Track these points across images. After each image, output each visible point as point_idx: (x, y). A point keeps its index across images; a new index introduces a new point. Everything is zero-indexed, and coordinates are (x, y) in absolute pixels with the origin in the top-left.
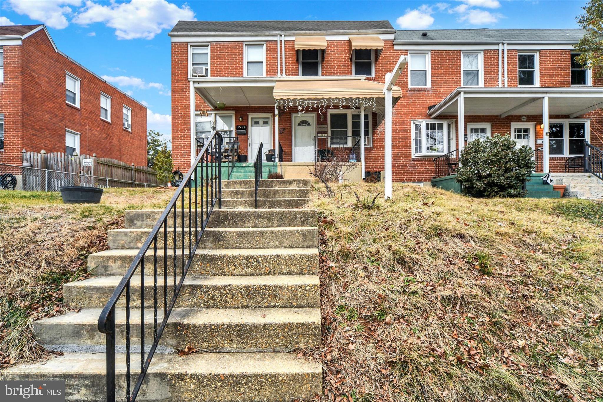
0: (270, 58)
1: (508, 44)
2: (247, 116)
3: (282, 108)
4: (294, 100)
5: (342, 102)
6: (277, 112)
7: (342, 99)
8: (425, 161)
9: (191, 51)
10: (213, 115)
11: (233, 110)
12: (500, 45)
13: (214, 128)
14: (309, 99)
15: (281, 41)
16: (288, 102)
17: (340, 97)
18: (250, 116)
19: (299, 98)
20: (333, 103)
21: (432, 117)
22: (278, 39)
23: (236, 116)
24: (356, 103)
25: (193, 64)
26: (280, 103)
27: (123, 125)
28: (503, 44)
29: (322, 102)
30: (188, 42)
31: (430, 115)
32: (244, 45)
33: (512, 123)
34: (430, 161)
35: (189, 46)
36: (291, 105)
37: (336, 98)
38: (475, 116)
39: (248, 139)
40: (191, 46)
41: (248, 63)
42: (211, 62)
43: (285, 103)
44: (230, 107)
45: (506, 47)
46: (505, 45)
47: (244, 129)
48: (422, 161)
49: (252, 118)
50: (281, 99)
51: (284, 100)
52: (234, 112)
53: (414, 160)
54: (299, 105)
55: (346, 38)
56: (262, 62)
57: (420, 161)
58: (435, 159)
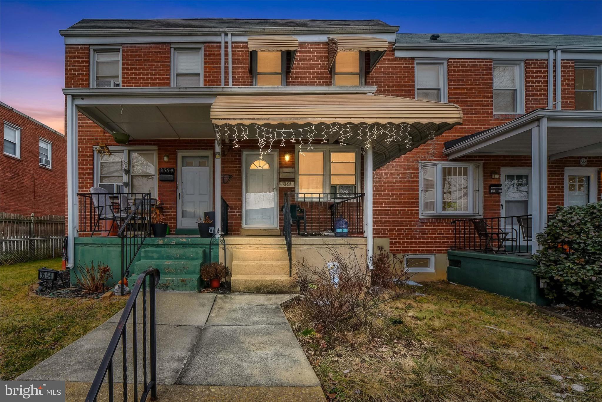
0: (210, 68)
1: (563, 51)
2: (175, 154)
3: (227, 141)
4: (252, 126)
5: (346, 132)
6: (218, 149)
7: (345, 126)
8: (439, 223)
9: (94, 58)
10: (126, 152)
11: (154, 144)
12: (552, 52)
13: (127, 172)
14: (281, 126)
15: (226, 43)
16: (240, 131)
17: (343, 121)
18: (180, 154)
19: (261, 122)
20: (327, 133)
21: (451, 158)
22: (222, 39)
23: (159, 154)
24: (373, 134)
25: (98, 77)
26: (223, 133)
27: (40, 161)
28: (555, 51)
29: (306, 132)
30: (90, 45)
31: (448, 155)
32: (172, 49)
33: (566, 168)
34: (447, 223)
35: (92, 51)
36: (245, 136)
37: (334, 124)
38: (513, 157)
39: (176, 187)
40: (95, 50)
41: (178, 75)
42: (124, 74)
43: (232, 132)
44: (151, 141)
45: (560, 56)
46: (559, 52)
47: (170, 173)
48: (434, 223)
49: (183, 157)
50: (226, 125)
51: (231, 127)
52: (156, 148)
53: (423, 222)
54: (262, 136)
55: (324, 38)
56: (198, 75)
57: (431, 223)
58: (454, 220)
